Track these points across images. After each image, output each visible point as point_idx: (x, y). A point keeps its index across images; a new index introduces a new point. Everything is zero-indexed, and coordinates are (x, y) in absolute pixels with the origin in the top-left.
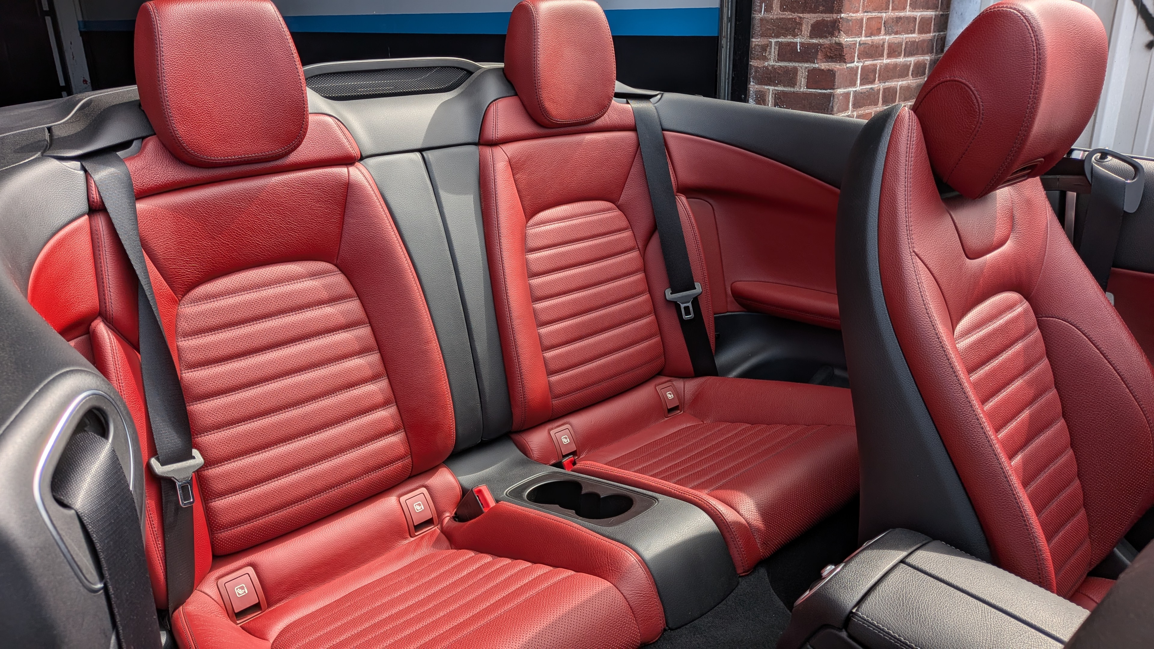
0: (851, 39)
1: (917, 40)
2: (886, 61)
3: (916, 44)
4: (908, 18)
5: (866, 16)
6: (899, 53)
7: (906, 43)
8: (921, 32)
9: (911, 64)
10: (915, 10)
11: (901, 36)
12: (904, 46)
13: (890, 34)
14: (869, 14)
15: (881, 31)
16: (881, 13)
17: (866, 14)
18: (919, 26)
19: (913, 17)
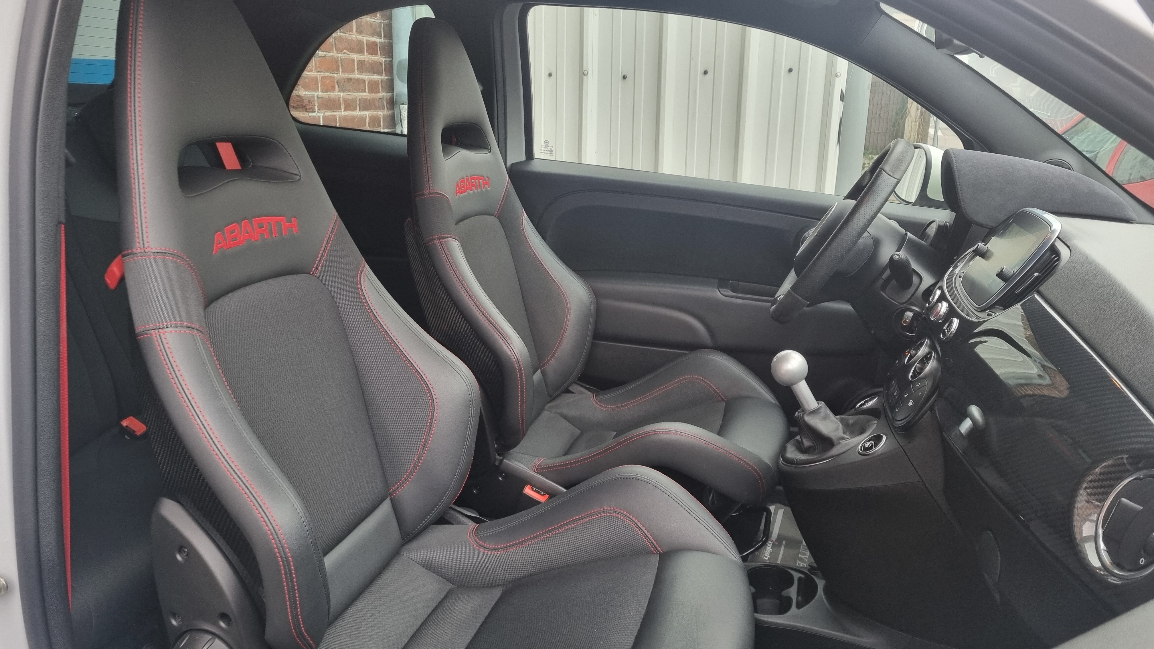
0: (309, 93)
1: (369, 98)
2: (343, 113)
3: (368, 101)
4: (357, 79)
5: (320, 75)
6: (354, 108)
7: (360, 100)
8: (371, 91)
9: (366, 117)
10: (362, 73)
11: (355, 94)
12: (358, 102)
13: (344, 92)
14: (322, 73)
15: (335, 88)
16: (333, 73)
17: (319, 73)
18: (368, 87)
19: (362, 79)
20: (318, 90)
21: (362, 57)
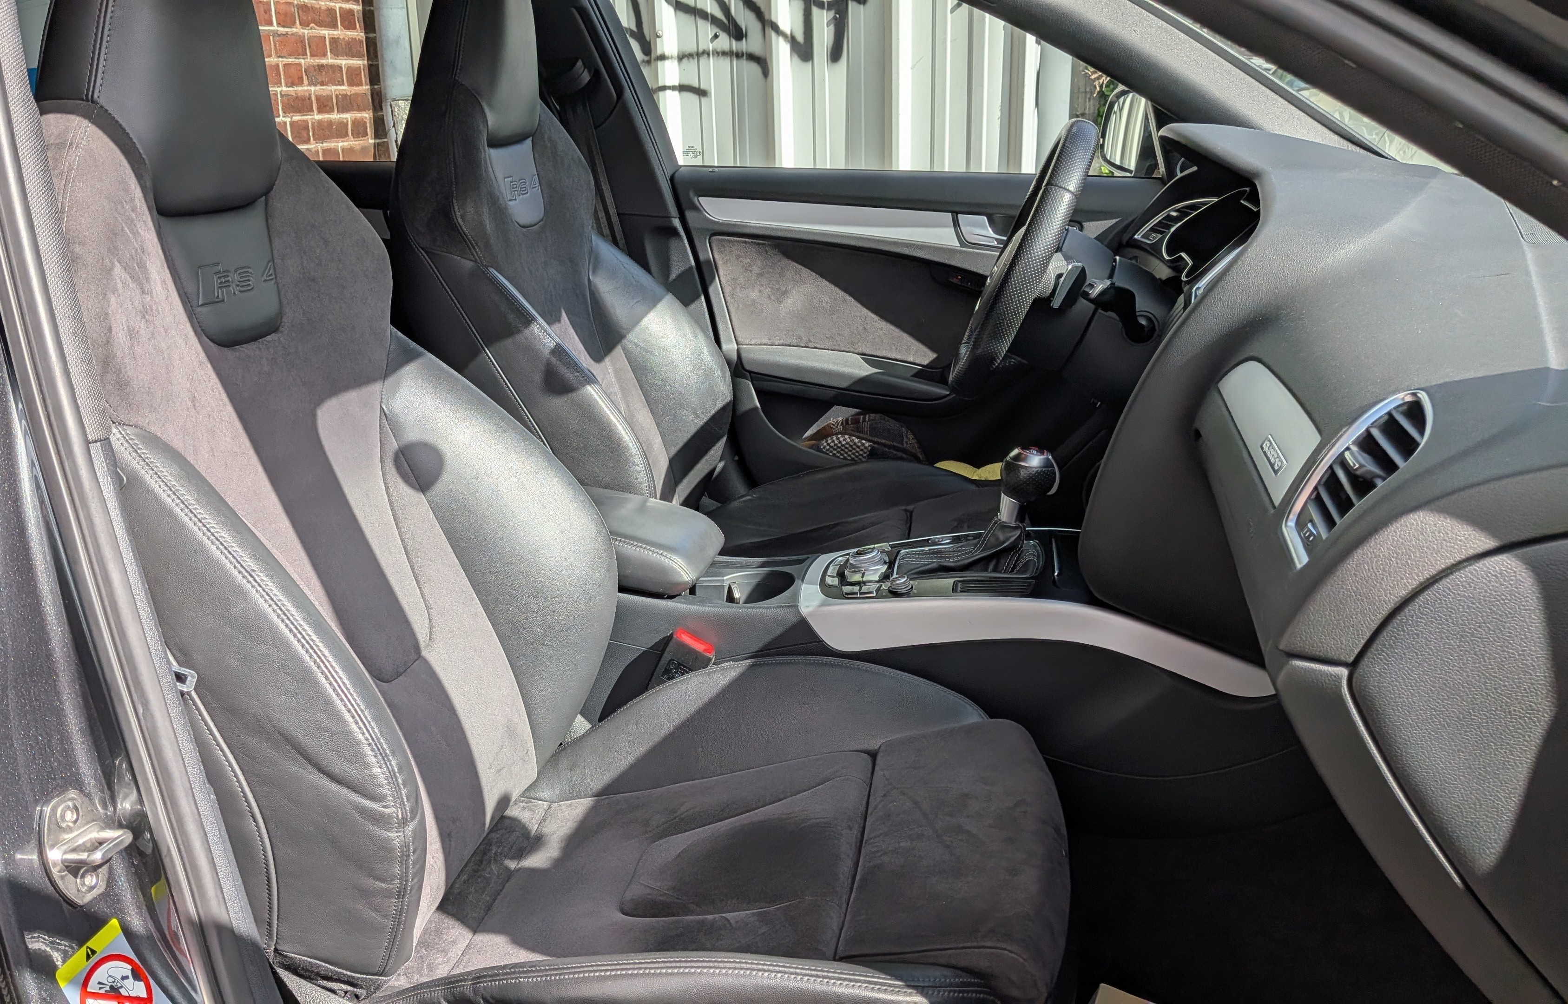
1: (349, 94)
2: (318, 117)
3: (348, 98)
4: (331, 66)
5: (282, 61)
6: (330, 108)
7: (337, 96)
8: (351, 83)
9: (347, 121)
10: (338, 56)
11: (329, 88)
12: (334, 100)
13: (315, 85)
14: (285, 59)
15: (303, 80)
16: (299, 59)
17: (280, 59)
18: (347, 77)
19: (338, 66)
20: (281, 84)
21: (335, 33)
